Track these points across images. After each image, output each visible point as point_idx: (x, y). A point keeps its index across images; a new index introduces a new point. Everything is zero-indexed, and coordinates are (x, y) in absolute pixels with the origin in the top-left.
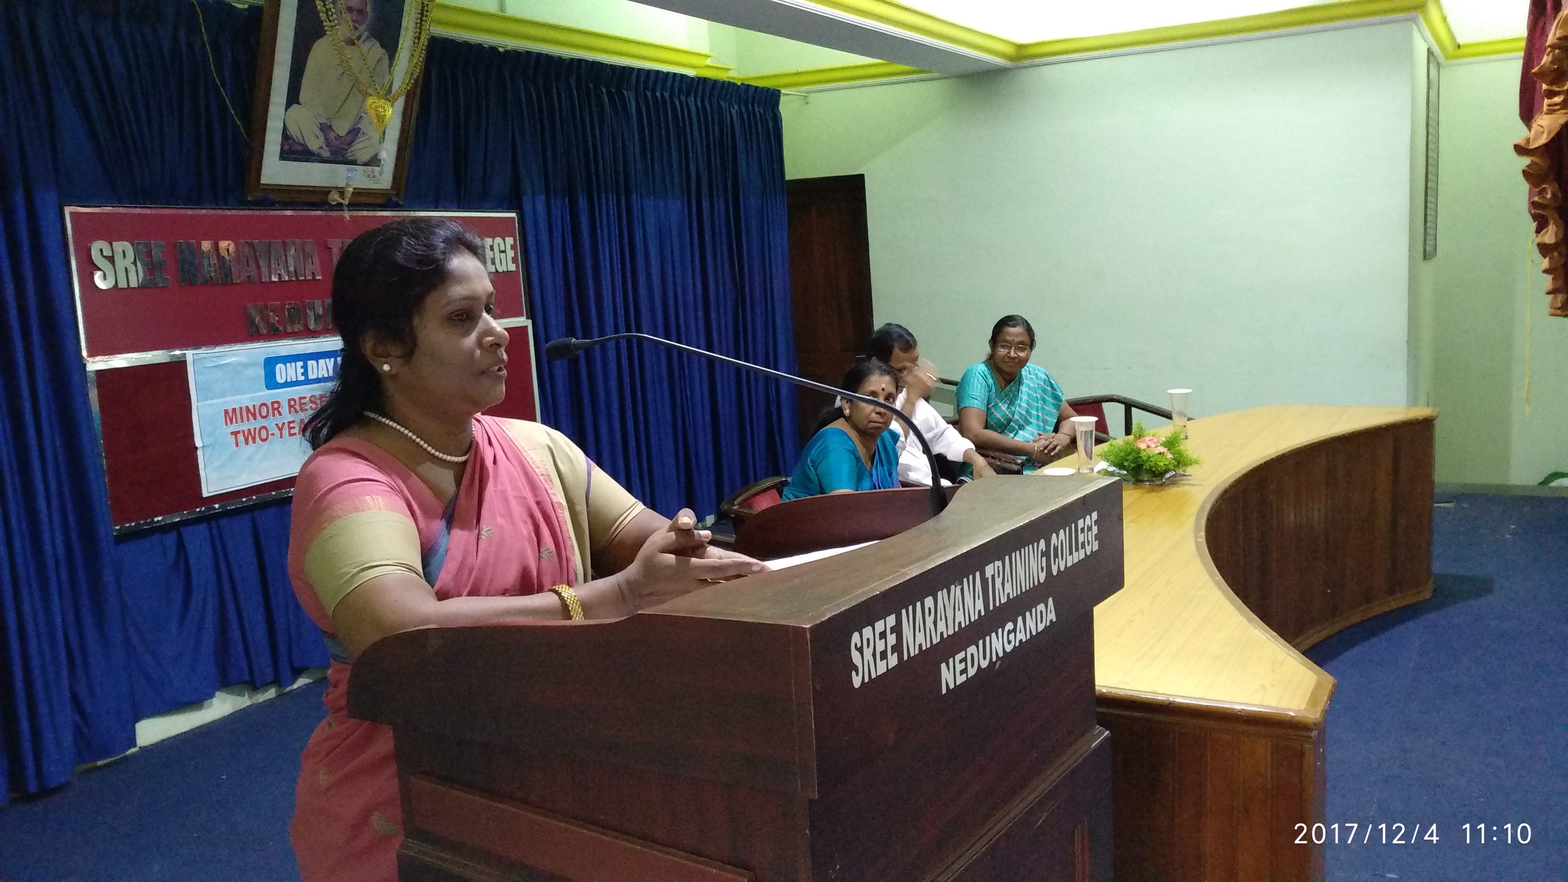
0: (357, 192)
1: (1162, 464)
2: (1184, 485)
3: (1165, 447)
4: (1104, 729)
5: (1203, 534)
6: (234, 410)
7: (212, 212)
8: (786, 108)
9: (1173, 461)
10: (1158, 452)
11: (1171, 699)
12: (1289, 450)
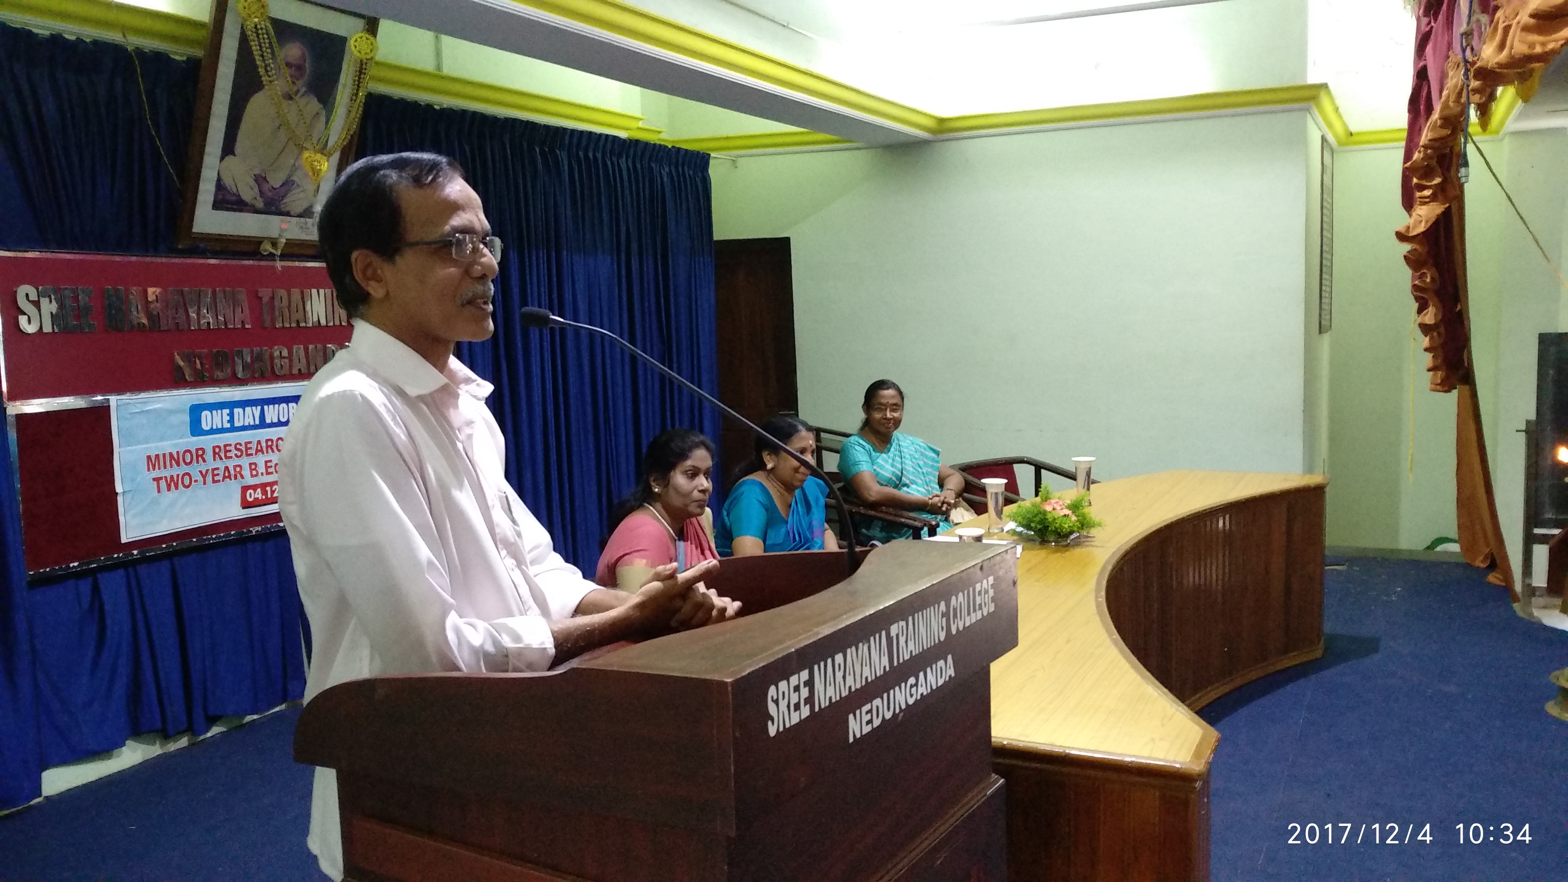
0: (290, 243)
1: (1066, 526)
2: (1087, 546)
3: (1070, 510)
4: (1000, 777)
5: (1103, 593)
6: (157, 456)
7: (140, 259)
8: (715, 171)
9: (1077, 523)
10: (1063, 514)
11: (1067, 751)
12: (1188, 514)
